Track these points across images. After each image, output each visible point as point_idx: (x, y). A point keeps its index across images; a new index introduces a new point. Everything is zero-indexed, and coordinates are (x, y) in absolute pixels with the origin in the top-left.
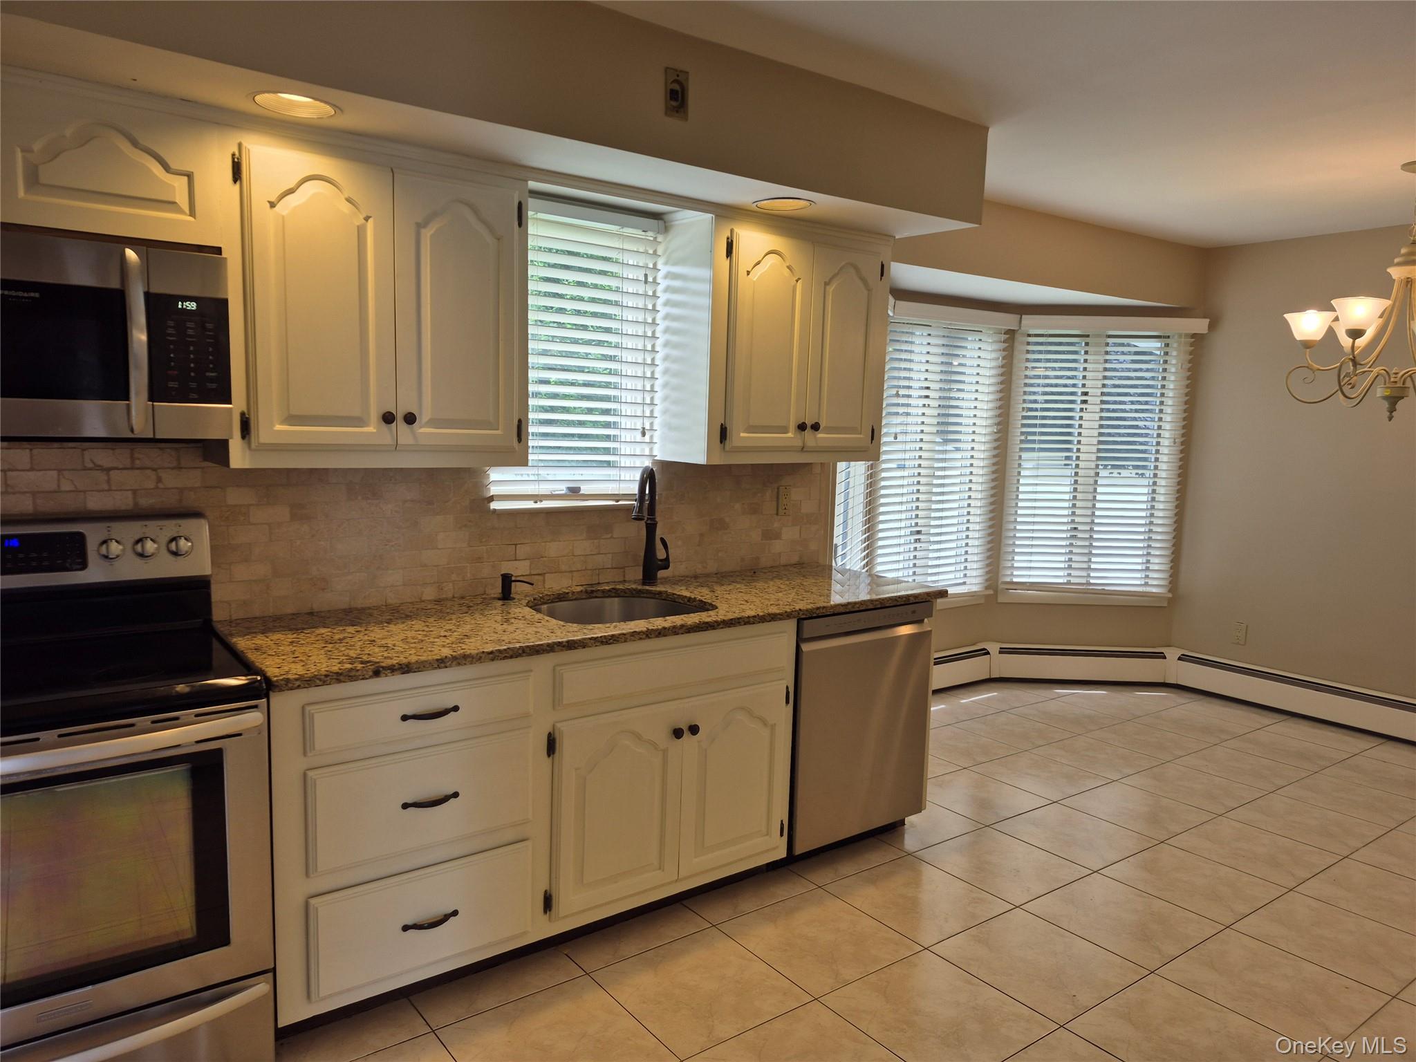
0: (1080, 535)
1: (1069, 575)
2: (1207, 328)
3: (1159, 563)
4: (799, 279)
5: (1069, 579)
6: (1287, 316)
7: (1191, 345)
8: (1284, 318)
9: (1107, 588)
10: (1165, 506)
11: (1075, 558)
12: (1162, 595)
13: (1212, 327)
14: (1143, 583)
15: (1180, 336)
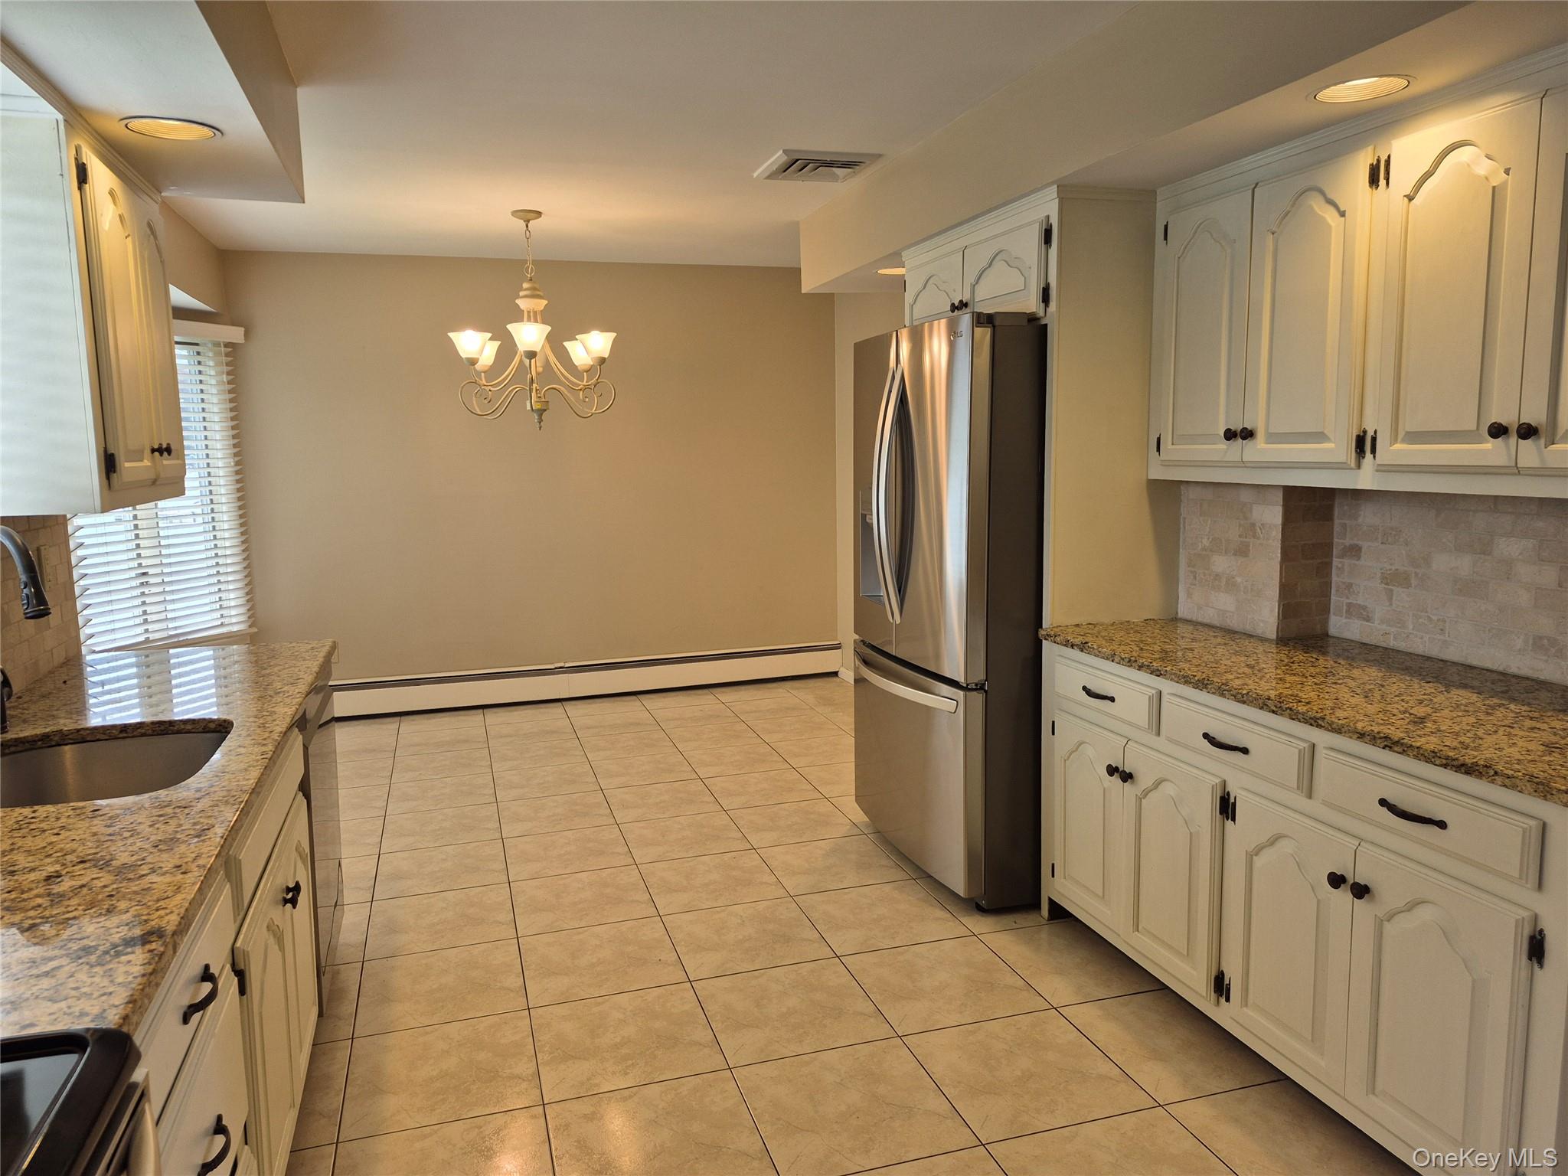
0: (152, 580)
1: (147, 631)
2: (243, 338)
3: (235, 598)
4: (129, 235)
5: (147, 636)
6: (451, 335)
7: (227, 355)
8: (449, 337)
9: (189, 637)
10: (231, 534)
11: (149, 609)
12: (244, 632)
13: (247, 335)
14: (220, 623)
15: (217, 344)
